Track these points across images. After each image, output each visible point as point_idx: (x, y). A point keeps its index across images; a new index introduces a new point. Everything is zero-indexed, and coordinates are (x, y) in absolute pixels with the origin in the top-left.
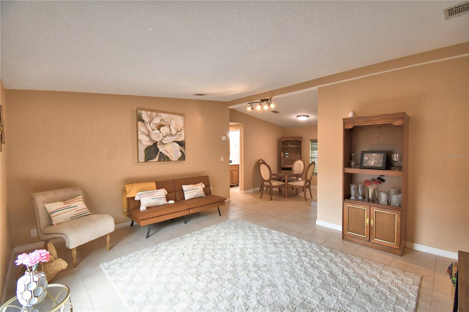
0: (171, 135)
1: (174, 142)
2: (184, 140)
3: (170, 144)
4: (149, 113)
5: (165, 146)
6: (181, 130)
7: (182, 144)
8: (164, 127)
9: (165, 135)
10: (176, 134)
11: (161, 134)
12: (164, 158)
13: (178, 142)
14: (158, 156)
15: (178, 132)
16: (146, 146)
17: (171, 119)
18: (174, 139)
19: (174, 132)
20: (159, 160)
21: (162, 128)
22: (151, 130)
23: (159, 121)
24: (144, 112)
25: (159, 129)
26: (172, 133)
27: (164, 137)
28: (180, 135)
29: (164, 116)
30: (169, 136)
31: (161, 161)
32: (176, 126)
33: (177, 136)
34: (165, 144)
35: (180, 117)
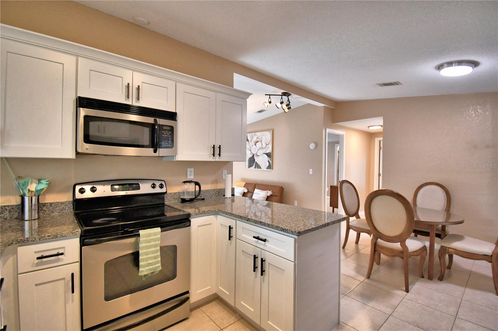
0: (263, 148)
1: (264, 153)
2: (271, 152)
3: (261, 155)
4: (251, 134)
5: (258, 157)
6: (269, 144)
7: (269, 155)
8: (258, 143)
9: (258, 149)
10: (265, 147)
11: (257, 148)
12: (258, 166)
13: (266, 154)
14: (254, 165)
15: (267, 145)
16: (249, 158)
17: (263, 136)
18: (264, 151)
19: (264, 145)
20: (255, 168)
21: (257, 144)
22: (251, 146)
23: (256, 139)
24: (249, 134)
25: (255, 145)
26: (263, 147)
27: (258, 150)
28: (268, 147)
29: (258, 134)
30: (261, 149)
31: (256, 168)
32: (266, 140)
33: (266, 148)
34: (259, 155)
35: (268, 132)
